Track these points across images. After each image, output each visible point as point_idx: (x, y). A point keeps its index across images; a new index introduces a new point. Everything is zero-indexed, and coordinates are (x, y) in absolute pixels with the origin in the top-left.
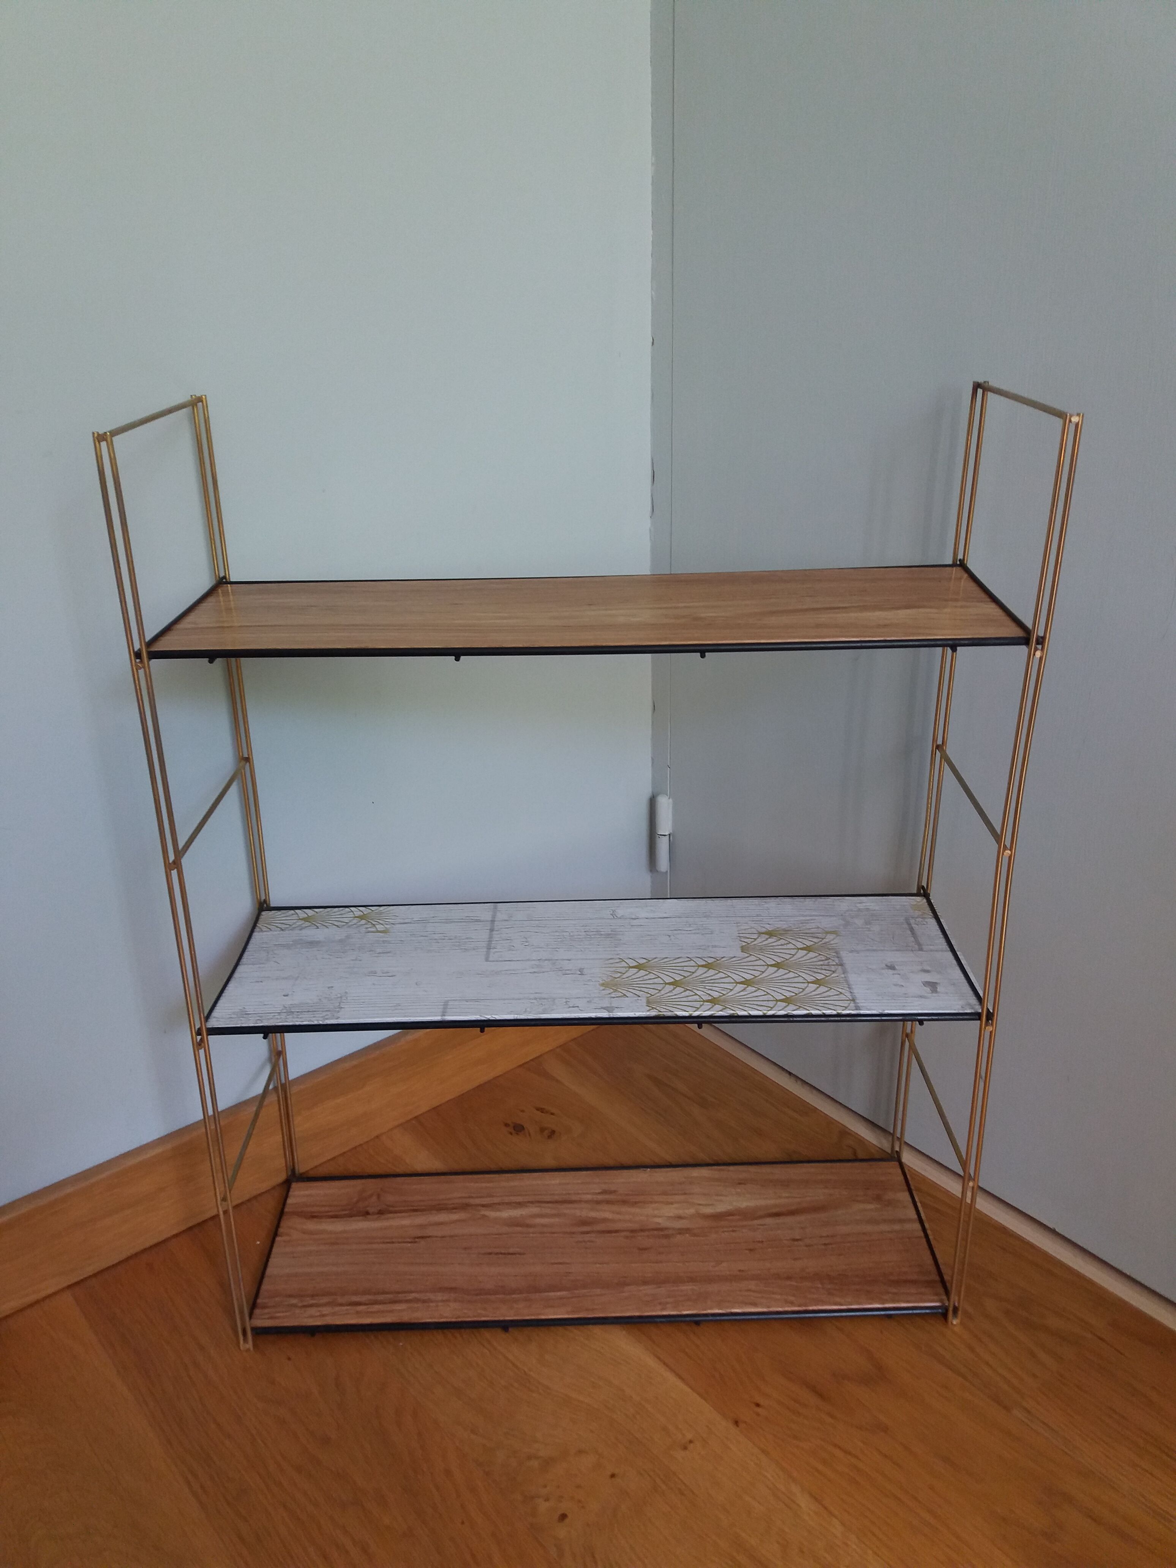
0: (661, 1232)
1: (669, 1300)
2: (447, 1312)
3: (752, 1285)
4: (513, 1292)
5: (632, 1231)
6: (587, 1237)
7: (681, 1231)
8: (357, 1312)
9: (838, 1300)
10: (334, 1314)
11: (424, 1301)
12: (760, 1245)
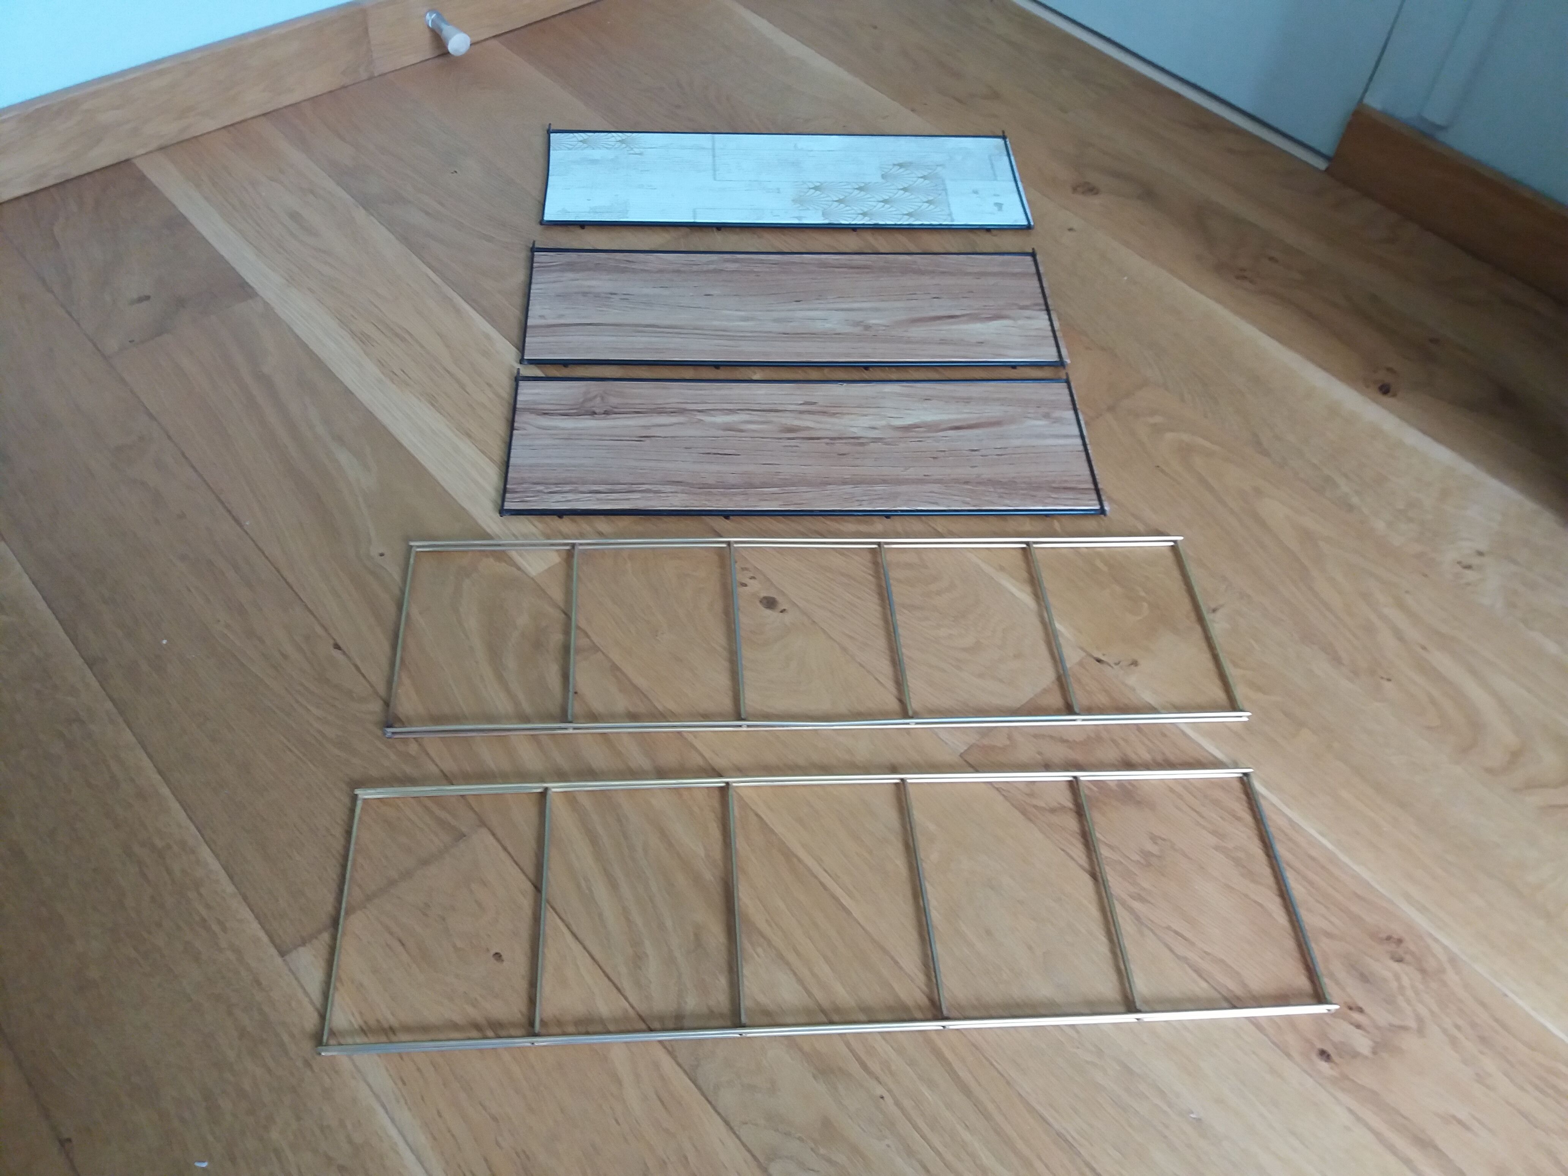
0: (856, 440)
1: (864, 498)
2: (677, 502)
3: (935, 487)
4: (733, 486)
5: (832, 439)
6: (792, 443)
7: (876, 440)
8: (598, 500)
9: (1007, 502)
10: (578, 500)
11: (656, 492)
12: (943, 454)
